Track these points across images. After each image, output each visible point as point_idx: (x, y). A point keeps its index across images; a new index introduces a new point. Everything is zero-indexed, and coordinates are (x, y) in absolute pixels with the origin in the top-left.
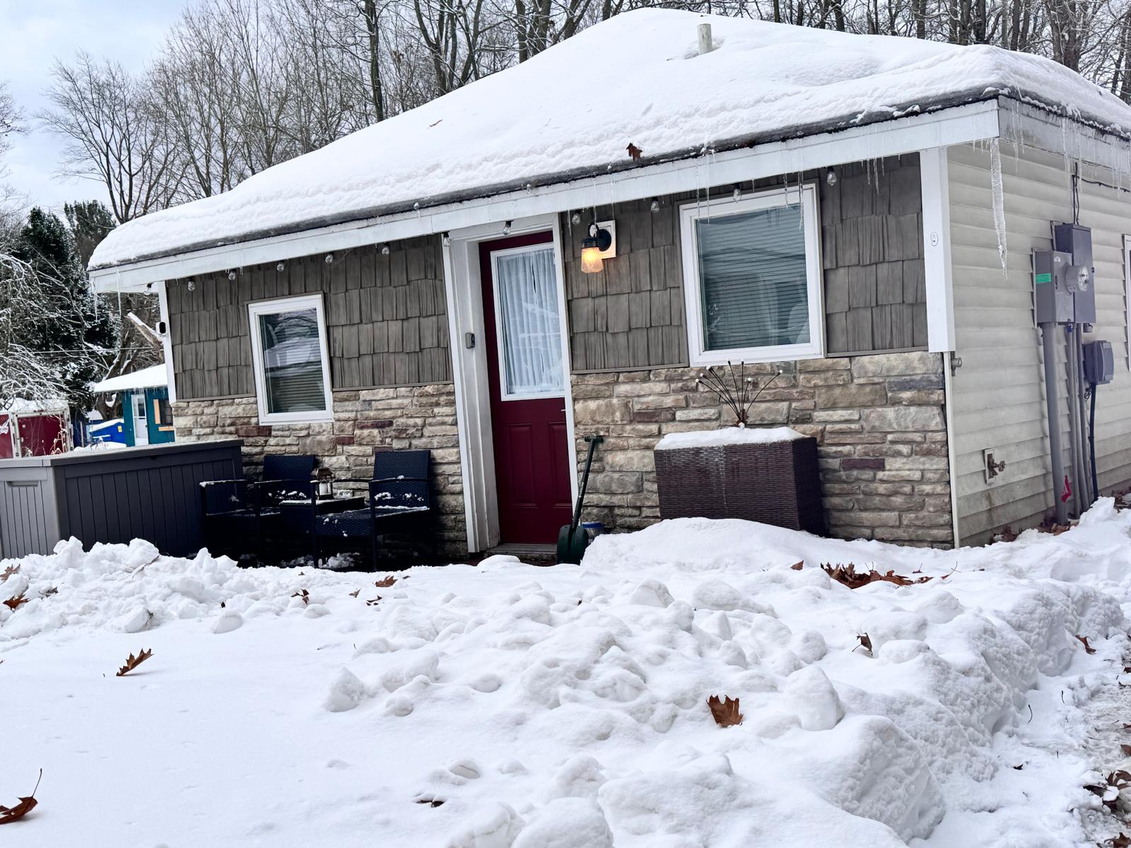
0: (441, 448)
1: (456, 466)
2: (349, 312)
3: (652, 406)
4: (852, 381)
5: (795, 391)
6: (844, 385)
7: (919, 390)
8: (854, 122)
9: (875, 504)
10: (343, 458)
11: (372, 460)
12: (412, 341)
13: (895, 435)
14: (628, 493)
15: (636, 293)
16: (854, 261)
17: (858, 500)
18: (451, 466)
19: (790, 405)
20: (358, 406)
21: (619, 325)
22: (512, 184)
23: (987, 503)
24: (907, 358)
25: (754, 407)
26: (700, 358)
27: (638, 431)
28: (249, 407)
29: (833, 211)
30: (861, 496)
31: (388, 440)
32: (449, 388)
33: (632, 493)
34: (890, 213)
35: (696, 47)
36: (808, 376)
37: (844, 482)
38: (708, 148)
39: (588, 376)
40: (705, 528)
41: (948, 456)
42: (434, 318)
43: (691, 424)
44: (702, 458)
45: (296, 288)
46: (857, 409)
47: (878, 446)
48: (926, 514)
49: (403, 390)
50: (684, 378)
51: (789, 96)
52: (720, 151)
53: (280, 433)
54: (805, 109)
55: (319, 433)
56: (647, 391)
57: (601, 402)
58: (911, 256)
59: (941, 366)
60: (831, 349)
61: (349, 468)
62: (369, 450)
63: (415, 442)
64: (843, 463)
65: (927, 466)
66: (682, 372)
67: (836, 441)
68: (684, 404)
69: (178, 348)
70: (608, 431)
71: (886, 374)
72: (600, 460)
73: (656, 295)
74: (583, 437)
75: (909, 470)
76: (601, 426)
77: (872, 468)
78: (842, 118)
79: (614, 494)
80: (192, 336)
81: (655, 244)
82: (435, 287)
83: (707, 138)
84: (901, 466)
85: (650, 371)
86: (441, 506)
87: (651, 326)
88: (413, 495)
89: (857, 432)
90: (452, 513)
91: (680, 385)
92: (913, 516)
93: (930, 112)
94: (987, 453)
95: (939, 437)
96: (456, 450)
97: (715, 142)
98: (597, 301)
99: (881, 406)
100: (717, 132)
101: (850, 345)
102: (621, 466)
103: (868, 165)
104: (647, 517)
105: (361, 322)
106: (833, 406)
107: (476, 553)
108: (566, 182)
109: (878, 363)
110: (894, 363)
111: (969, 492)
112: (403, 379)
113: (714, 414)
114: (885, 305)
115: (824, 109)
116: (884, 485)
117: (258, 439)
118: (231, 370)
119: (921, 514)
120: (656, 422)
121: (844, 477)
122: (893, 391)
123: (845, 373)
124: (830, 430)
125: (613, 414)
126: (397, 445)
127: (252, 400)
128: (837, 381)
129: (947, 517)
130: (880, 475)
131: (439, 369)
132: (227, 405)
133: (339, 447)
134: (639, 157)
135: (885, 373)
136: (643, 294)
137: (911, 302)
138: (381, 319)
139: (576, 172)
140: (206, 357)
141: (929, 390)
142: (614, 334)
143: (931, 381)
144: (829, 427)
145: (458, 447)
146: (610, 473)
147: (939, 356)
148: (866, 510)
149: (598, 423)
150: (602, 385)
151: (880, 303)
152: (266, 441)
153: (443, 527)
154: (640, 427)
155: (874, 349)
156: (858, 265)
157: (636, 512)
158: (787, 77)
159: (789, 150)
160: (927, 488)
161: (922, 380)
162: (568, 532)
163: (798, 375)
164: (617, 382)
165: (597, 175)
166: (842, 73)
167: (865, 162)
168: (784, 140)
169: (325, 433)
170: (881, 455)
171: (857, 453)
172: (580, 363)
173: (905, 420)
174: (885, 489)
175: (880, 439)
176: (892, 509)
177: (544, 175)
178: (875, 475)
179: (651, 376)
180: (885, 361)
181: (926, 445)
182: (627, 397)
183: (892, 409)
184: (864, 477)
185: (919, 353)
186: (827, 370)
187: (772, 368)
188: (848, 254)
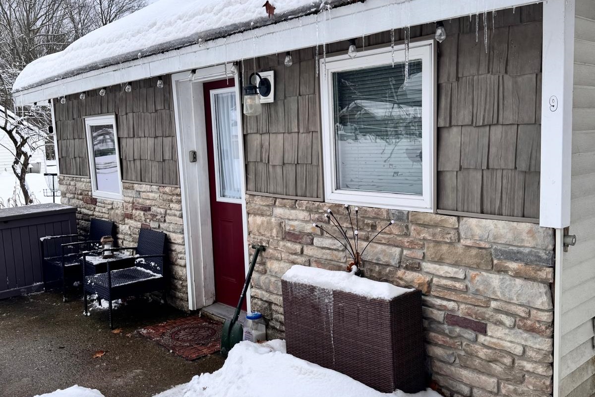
0: (174, 232)
1: (182, 247)
2: (128, 129)
3: (297, 229)
4: (459, 241)
5: (406, 240)
6: (451, 243)
7: (526, 264)
9: (474, 365)
10: (128, 227)
11: (139, 231)
12: (159, 153)
13: (499, 303)
14: (281, 296)
15: (288, 133)
16: (467, 121)
17: (459, 356)
18: (180, 246)
19: (402, 252)
20: (134, 194)
21: (276, 160)
24: (516, 228)
25: (372, 247)
26: (333, 196)
27: (288, 248)
28: (88, 184)
29: (449, 68)
30: (463, 353)
31: (148, 220)
32: (178, 191)
34: (506, 72)
36: (419, 228)
37: (447, 336)
38: (325, 4)
39: (256, 197)
40: (305, 374)
41: (553, 337)
42: (170, 139)
43: (324, 251)
45: (105, 110)
46: (463, 268)
47: (481, 309)
48: (526, 389)
49: (155, 188)
50: (320, 211)
52: (336, 7)
53: (100, 204)
55: (117, 208)
56: (294, 217)
57: (264, 219)
58: (526, 120)
59: (552, 242)
60: (441, 206)
61: (130, 235)
62: (139, 225)
63: (162, 225)
64: (447, 317)
65: (529, 343)
66: (318, 205)
67: (441, 295)
68: (319, 233)
69: (60, 142)
70: (268, 243)
71: (492, 241)
72: (263, 264)
73: (303, 136)
74: (252, 244)
75: (511, 342)
76: (264, 238)
77: (474, 330)
79: (271, 293)
80: (64, 135)
81: (301, 93)
82: (170, 115)
84: (503, 335)
85: (297, 200)
86: (174, 273)
87: (298, 163)
88: (155, 264)
89: (461, 291)
90: (180, 279)
91: (317, 216)
92: (511, 387)
95: (545, 316)
96: (181, 236)
98: (263, 137)
99: (487, 271)
101: (460, 205)
102: (276, 273)
103: (477, 20)
105: (134, 136)
106: (440, 261)
107: (194, 311)
108: (224, 37)
109: (485, 227)
110: (502, 231)
112: (155, 179)
113: (341, 246)
114: (497, 169)
116: (485, 350)
117: (91, 205)
118: (80, 159)
119: (521, 388)
120: (300, 243)
121: (447, 331)
122: (499, 259)
123: (452, 232)
124: (436, 283)
125: (271, 230)
126: (153, 225)
127: (89, 180)
128: (444, 238)
130: (482, 338)
131: (173, 176)
132: (79, 181)
133: (126, 219)
134: (273, 14)
135: (491, 238)
136: (293, 134)
137: (524, 169)
138: (143, 136)
139: (230, 28)
140: (70, 150)
141: (537, 265)
142: (274, 166)
143: (539, 257)
144: (435, 280)
145: (183, 234)
146: (270, 276)
147: (551, 232)
148: (466, 367)
149: (262, 235)
150: (264, 205)
151: (491, 166)
152: (95, 208)
153: (176, 288)
154: (289, 244)
155: (482, 212)
156: (472, 125)
160: (529, 366)
161: (530, 253)
162: (229, 325)
163: (410, 225)
164: (274, 205)
165: (244, 30)
167: (474, 16)
169: (119, 209)
170: (483, 319)
171: (460, 311)
172: (251, 186)
173: (510, 291)
174: (486, 354)
175: (485, 302)
176: (491, 375)
177: (210, 30)
178: (477, 337)
179: (297, 205)
180: (492, 227)
181: (529, 322)
182: (282, 219)
183: (498, 276)
184: (466, 335)
185: (529, 225)
186: (436, 226)
187: (388, 214)
188: (462, 113)
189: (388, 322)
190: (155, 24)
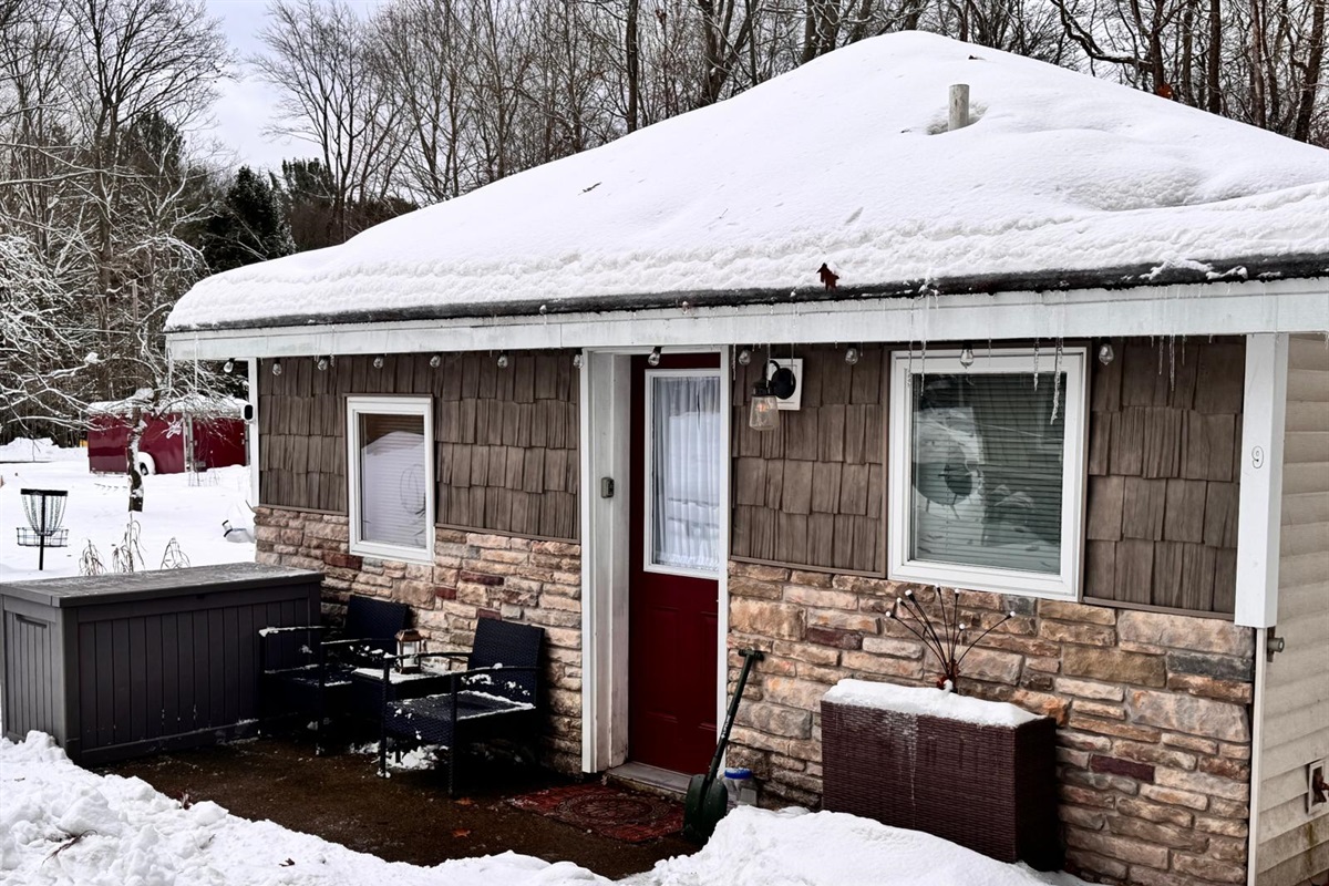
0: (559, 626)
1: (576, 653)
2: (462, 428)
3: (832, 624)
4: (1116, 644)
5: (1031, 642)
6: (1104, 648)
7: (1215, 678)
8: (1147, 278)
9: (1135, 831)
10: (441, 615)
11: (474, 625)
12: (535, 477)
13: (1173, 736)
14: (791, 738)
15: (824, 462)
16: (1135, 469)
17: (1110, 819)
18: (570, 652)
19: (1023, 661)
20: (464, 551)
21: (797, 505)
22: (663, 297)
23: (1306, 841)
24: (1201, 627)
25: (972, 653)
26: (902, 569)
27: (811, 655)
28: (339, 528)
29: (1109, 392)
30: (1116, 814)
31: (496, 604)
32: (575, 550)
33: (796, 738)
35: (946, 116)
36: (1053, 624)
37: (1092, 788)
38: (931, 286)
39: (751, 566)
41: (1249, 781)
42: (564, 453)
43: (882, 660)
44: (886, 725)
45: (403, 385)
46: (1120, 686)
47: (1146, 747)
48: (1210, 860)
49: (518, 542)
50: (879, 594)
51: (1055, 223)
52: (946, 293)
53: (371, 569)
54: (1077, 248)
55: (416, 578)
56: (826, 603)
57: (765, 605)
58: (1220, 476)
59: (1252, 646)
60: (1089, 591)
61: (447, 629)
62: (472, 611)
63: (529, 613)
64: (1093, 760)
65: (1217, 792)
66: (876, 584)
67: (1086, 726)
68: (875, 630)
69: (264, 438)
70: (771, 647)
71: (1167, 644)
72: (759, 683)
73: (851, 470)
74: (737, 648)
75: (1190, 791)
76: (762, 638)
77: (1135, 777)
78: (1128, 269)
79: (771, 734)
80: (281, 426)
81: (854, 400)
82: (567, 413)
83: (931, 272)
84: (1178, 783)
85: (833, 575)
86: (552, 703)
87: (839, 513)
88: (518, 686)
89: (1117, 720)
90: (566, 714)
91: (872, 602)
92: (1189, 859)
93: (1263, 280)
94: (1313, 768)
95: (1239, 752)
96: (576, 633)
97: (941, 279)
98: (771, 465)
99: (1157, 689)
100: (945, 264)
101: (1119, 591)
102: (785, 698)
104: (813, 775)
105: (476, 442)
106: (1085, 675)
107: (592, 774)
108: (734, 305)
109: (1157, 625)
110: (1182, 631)
111: (1278, 831)
112: (519, 526)
113: (915, 652)
114: (1176, 542)
115: (1103, 252)
116: (1151, 807)
117: (345, 571)
118: (322, 477)
119: (1203, 859)
120: (836, 647)
121: (1092, 782)
122: (1176, 671)
123: (1107, 631)
124: (1078, 709)
125: (780, 624)
126: (507, 612)
127: (343, 519)
128: (1093, 640)
129: (1239, 872)
130: (1146, 789)
131: (565, 522)
132: (314, 520)
133: (438, 600)
134: (834, 285)
135: (1166, 642)
136: (833, 464)
137: (1215, 545)
138: (499, 443)
139: (749, 293)
140: (296, 455)
141: (1230, 679)
142: (790, 515)
143: (1233, 668)
144: (1076, 704)
145: (580, 629)
146: (769, 705)
147: (1250, 633)
148: (1120, 835)
149: (759, 633)
150: (767, 582)
151: (1167, 537)
152: (355, 576)
153: (554, 732)
154: (814, 649)
155: (1152, 603)
156: (1140, 476)
157: (800, 766)
158: (1058, 189)
159: (1047, 305)
160: (1215, 825)
161: (1220, 662)
162: (700, 785)
163: (1038, 620)
164: (787, 582)
165: (776, 302)
166: (1141, 190)
167: (1157, 338)
168: (1040, 290)
169: (423, 579)
170: (1150, 760)
171: (1114, 750)
172: (741, 547)
173: (1191, 717)
174: (1152, 813)
175: (1151, 736)
176: (1157, 843)
177: (707, 291)
178: (1138, 788)
179: (834, 583)
180: (1167, 624)
181: (1217, 761)
182: (800, 605)
183: (1173, 696)
184: (1123, 786)
185: (1220, 622)
186: (1081, 621)
187: (1002, 602)
188: (1127, 456)
189: (1011, 760)
190: (574, 257)
